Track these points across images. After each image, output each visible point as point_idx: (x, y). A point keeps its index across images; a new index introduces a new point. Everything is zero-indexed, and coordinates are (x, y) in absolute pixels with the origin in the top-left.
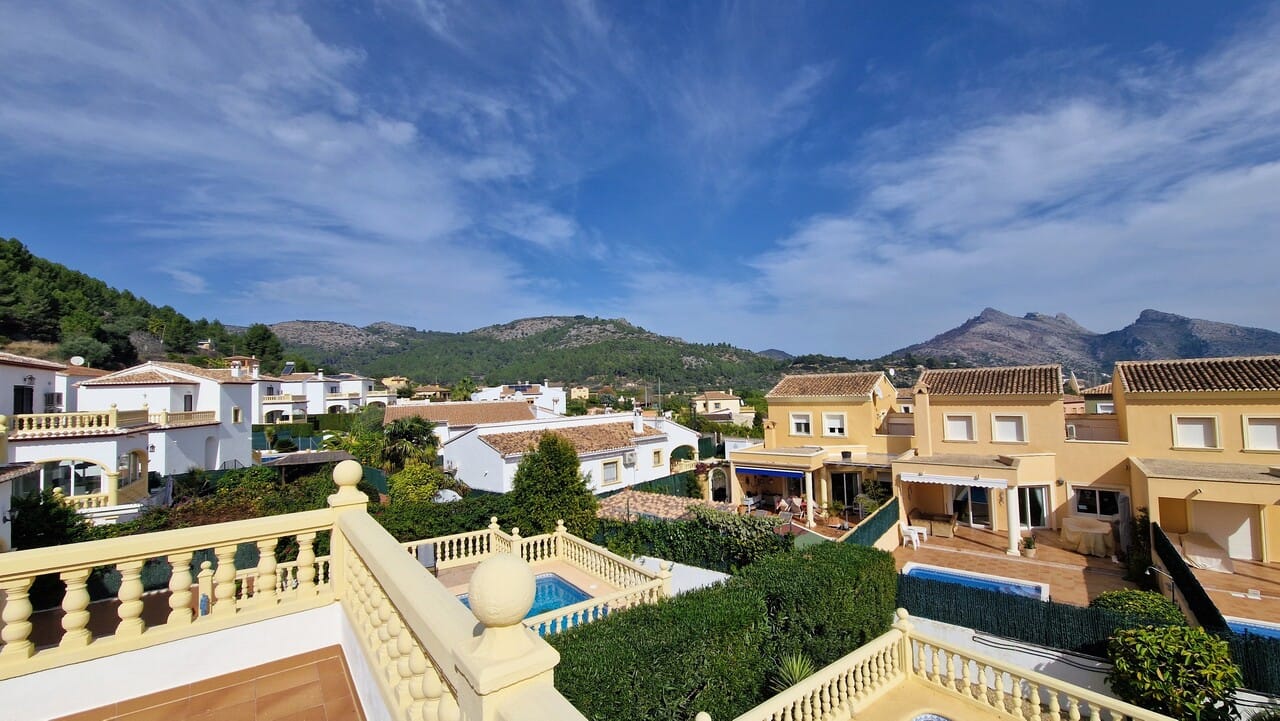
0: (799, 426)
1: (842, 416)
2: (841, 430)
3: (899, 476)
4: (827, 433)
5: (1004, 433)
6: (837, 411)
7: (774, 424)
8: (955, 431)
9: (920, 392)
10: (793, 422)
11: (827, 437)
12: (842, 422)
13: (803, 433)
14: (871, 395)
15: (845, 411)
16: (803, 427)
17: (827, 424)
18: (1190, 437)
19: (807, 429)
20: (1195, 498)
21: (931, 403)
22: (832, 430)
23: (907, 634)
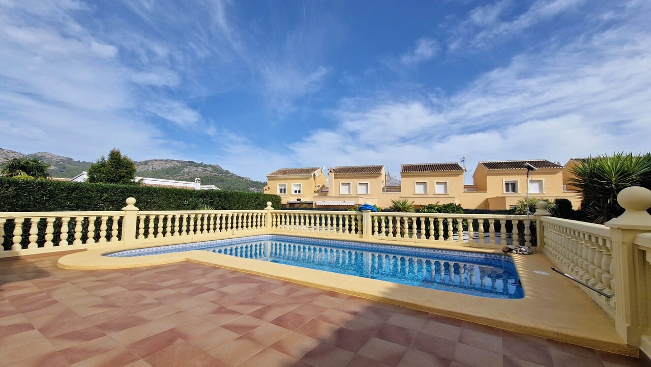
0: (281, 190)
1: (300, 185)
2: (299, 192)
3: (316, 203)
4: (293, 193)
5: (361, 190)
6: (298, 182)
7: (269, 188)
8: (344, 190)
9: (331, 171)
10: (279, 188)
11: (293, 195)
12: (300, 188)
13: (283, 193)
14: (313, 175)
15: (301, 182)
16: (283, 190)
17: (294, 188)
18: (419, 190)
19: (285, 192)
20: (413, 204)
21: (335, 178)
22: (296, 192)
23: (270, 211)
